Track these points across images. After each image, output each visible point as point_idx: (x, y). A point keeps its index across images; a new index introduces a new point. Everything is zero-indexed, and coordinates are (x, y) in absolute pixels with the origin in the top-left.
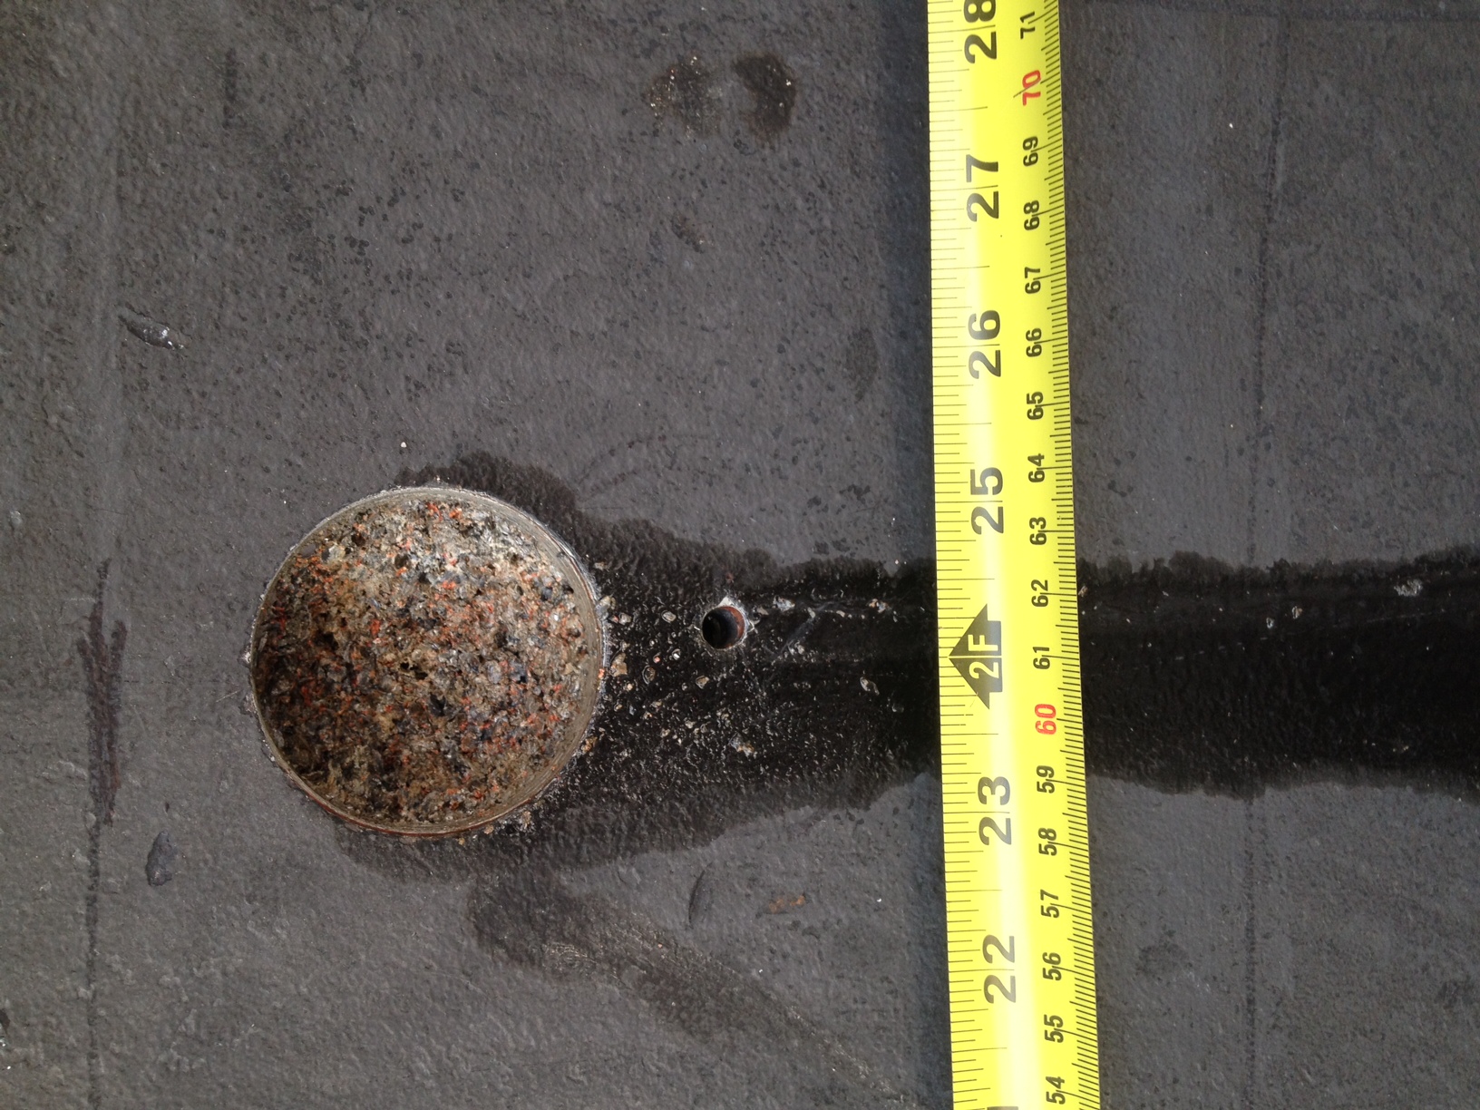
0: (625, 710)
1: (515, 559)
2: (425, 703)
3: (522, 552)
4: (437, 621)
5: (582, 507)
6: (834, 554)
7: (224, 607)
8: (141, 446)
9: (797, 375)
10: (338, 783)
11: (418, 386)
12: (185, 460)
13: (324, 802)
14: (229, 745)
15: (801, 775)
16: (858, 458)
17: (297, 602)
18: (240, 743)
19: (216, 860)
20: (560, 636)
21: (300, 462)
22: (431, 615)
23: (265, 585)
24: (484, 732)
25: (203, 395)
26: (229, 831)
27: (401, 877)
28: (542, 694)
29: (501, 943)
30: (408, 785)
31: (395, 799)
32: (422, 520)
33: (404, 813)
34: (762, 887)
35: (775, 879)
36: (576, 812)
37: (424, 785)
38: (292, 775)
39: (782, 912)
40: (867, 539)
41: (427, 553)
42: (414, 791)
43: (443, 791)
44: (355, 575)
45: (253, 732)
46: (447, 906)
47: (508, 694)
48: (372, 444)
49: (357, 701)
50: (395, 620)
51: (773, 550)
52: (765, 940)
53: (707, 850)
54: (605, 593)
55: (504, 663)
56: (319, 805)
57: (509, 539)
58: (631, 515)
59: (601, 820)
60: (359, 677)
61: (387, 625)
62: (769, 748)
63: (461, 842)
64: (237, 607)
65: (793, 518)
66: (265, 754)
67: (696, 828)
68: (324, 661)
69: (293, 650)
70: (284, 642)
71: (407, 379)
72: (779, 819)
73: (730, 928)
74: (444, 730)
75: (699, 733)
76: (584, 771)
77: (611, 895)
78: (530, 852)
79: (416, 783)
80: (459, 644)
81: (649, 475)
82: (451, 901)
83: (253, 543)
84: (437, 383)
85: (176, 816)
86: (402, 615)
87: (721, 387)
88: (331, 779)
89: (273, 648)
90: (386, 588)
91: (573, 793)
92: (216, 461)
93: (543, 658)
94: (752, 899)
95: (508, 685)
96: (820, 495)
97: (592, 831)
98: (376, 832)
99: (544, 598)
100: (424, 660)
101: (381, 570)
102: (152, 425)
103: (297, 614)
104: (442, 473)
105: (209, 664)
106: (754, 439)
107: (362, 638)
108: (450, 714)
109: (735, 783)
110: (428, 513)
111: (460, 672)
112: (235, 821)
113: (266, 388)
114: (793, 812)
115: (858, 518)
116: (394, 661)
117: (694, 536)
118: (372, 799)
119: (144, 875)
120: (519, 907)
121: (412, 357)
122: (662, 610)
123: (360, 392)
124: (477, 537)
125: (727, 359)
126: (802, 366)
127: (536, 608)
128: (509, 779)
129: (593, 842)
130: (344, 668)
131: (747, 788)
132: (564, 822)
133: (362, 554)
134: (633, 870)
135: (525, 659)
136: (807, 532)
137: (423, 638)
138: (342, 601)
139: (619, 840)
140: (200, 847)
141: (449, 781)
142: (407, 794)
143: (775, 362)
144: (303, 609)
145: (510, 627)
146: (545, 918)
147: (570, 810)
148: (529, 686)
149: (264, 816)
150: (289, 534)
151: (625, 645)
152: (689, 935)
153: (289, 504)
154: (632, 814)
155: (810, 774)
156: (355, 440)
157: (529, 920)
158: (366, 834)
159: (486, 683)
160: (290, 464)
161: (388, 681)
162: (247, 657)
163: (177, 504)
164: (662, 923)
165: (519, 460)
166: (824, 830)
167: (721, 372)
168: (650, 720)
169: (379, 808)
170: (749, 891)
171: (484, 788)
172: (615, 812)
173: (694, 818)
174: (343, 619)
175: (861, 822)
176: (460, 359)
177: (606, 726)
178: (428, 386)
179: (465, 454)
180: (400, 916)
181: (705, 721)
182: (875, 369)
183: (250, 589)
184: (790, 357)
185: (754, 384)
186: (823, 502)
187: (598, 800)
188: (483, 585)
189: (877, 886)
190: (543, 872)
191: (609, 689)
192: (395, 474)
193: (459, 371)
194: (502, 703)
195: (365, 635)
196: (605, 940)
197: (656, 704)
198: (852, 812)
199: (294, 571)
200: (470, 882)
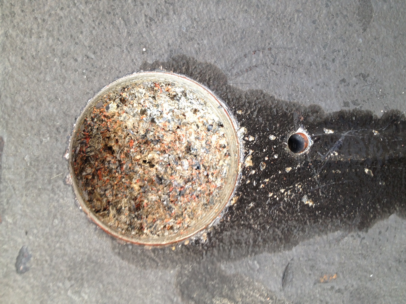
0: (251, 183)
1: (195, 111)
2: (154, 178)
3: (199, 107)
4: (159, 141)
5: (231, 83)
6: (352, 108)
7: (54, 130)
8: (11, 46)
9: (335, 18)
10: (114, 217)
11: (151, 19)
12: (34, 54)
13: (107, 229)
14: (58, 201)
15: (336, 215)
16: (364, 60)
17: (95, 131)
18: (64, 200)
19: (52, 260)
20: (216, 147)
21: (93, 56)
22: (156, 138)
23: (76, 119)
24: (180, 192)
25: (44, 20)
26: (58, 245)
27: (144, 266)
28: (208, 175)
29: (192, 299)
30: (147, 217)
31: (141, 224)
32: (152, 92)
33: (145, 231)
34: (317, 270)
35: (323, 266)
36: (229, 233)
37: (154, 217)
38: (91, 215)
39: (326, 282)
40: (368, 99)
41: (155, 108)
42: (150, 220)
43: (163, 220)
44: (122, 119)
45: (70, 194)
46: (167, 281)
47: (192, 175)
48: (129, 49)
49: (124, 178)
50: (140, 140)
51: (323, 105)
52: (318, 296)
53: (290, 252)
54: (242, 125)
55: (190, 160)
56: (104, 231)
57: (193, 101)
58: (254, 88)
59: (240, 237)
60: (124, 167)
61: (136, 142)
62: (321, 203)
63: (174, 248)
64: (62, 131)
65: (333, 89)
66: (76, 205)
67: (286, 241)
68: (108, 159)
69: (93, 153)
70: (89, 150)
71: (146, 16)
72: (325, 237)
73: (301, 290)
74: (162, 190)
75: (287, 194)
76: (232, 213)
77: (245, 274)
78: (206, 253)
79: (150, 216)
80: (169, 152)
81: (263, 68)
82: (169, 278)
83: (69, 98)
84: (160, 18)
85: (31, 237)
86: (143, 138)
87: (298, 23)
88: (111, 215)
89: (83, 152)
90: (136, 125)
91: (227, 224)
92: (50, 55)
93: (208, 158)
94: (312, 276)
95: (192, 170)
96: (345, 78)
97: (236, 243)
98: (132, 244)
99: (209, 130)
100: (153, 159)
101: (134, 116)
102: (17, 36)
103: (95, 136)
104: (163, 64)
105: (47, 159)
106: (314, 50)
107: (126, 149)
108: (165, 183)
109: (304, 220)
110: (155, 88)
111: (169, 164)
112: (61, 240)
113: (76, 18)
114: (332, 234)
115: (363, 90)
116: (140, 159)
117: (284, 98)
118: (130, 224)
119: (14, 268)
120: (201, 280)
121: (148, 4)
122: (269, 134)
123: (122, 22)
124: (178, 100)
125: (301, 10)
126: (337, 14)
127: (205, 134)
128: (193, 215)
129: (236, 248)
130: (117, 162)
131: (310, 222)
132: (222, 239)
133: (125, 108)
134: (256, 262)
135: (200, 159)
136: (339, 96)
137: (153, 149)
138: (116, 131)
139: (249, 248)
140: (44, 253)
141: (165, 215)
142: (146, 222)
143: (324, 12)
144: (98, 134)
145: (193, 144)
146: (214, 286)
147: (225, 233)
148: (201, 171)
149: (76, 237)
150: (88, 93)
151: (251, 151)
152: (282, 294)
153: (87, 78)
154: (255, 235)
155: (340, 215)
156: (120, 46)
157: (206, 287)
158: (127, 245)
159: (182, 170)
160: (88, 57)
161: (137, 168)
162: (67, 156)
163: (30, 76)
164: (269, 288)
165: (200, 59)
166: (346, 242)
167: (298, 17)
168: (263, 188)
169: (133, 228)
170: (310, 272)
171: (182, 219)
172: (247, 234)
173: (284, 236)
174: (117, 140)
175: (364, 238)
176: (172, 7)
177: (242, 191)
178: (156, 20)
179: (175, 55)
180: (144, 286)
181: (290, 189)
182: (371, 17)
183: (68, 121)
184: (332, 9)
185: (314, 22)
186: (347, 81)
187: (238, 227)
188: (180, 124)
189: (370, 269)
190: (213, 263)
191: (243, 173)
192: (140, 64)
193: (171, 13)
194: (189, 179)
195: (127, 147)
196: (242, 296)
197: (267, 180)
198: (360, 233)
199: (93, 115)
200: (178, 268)
